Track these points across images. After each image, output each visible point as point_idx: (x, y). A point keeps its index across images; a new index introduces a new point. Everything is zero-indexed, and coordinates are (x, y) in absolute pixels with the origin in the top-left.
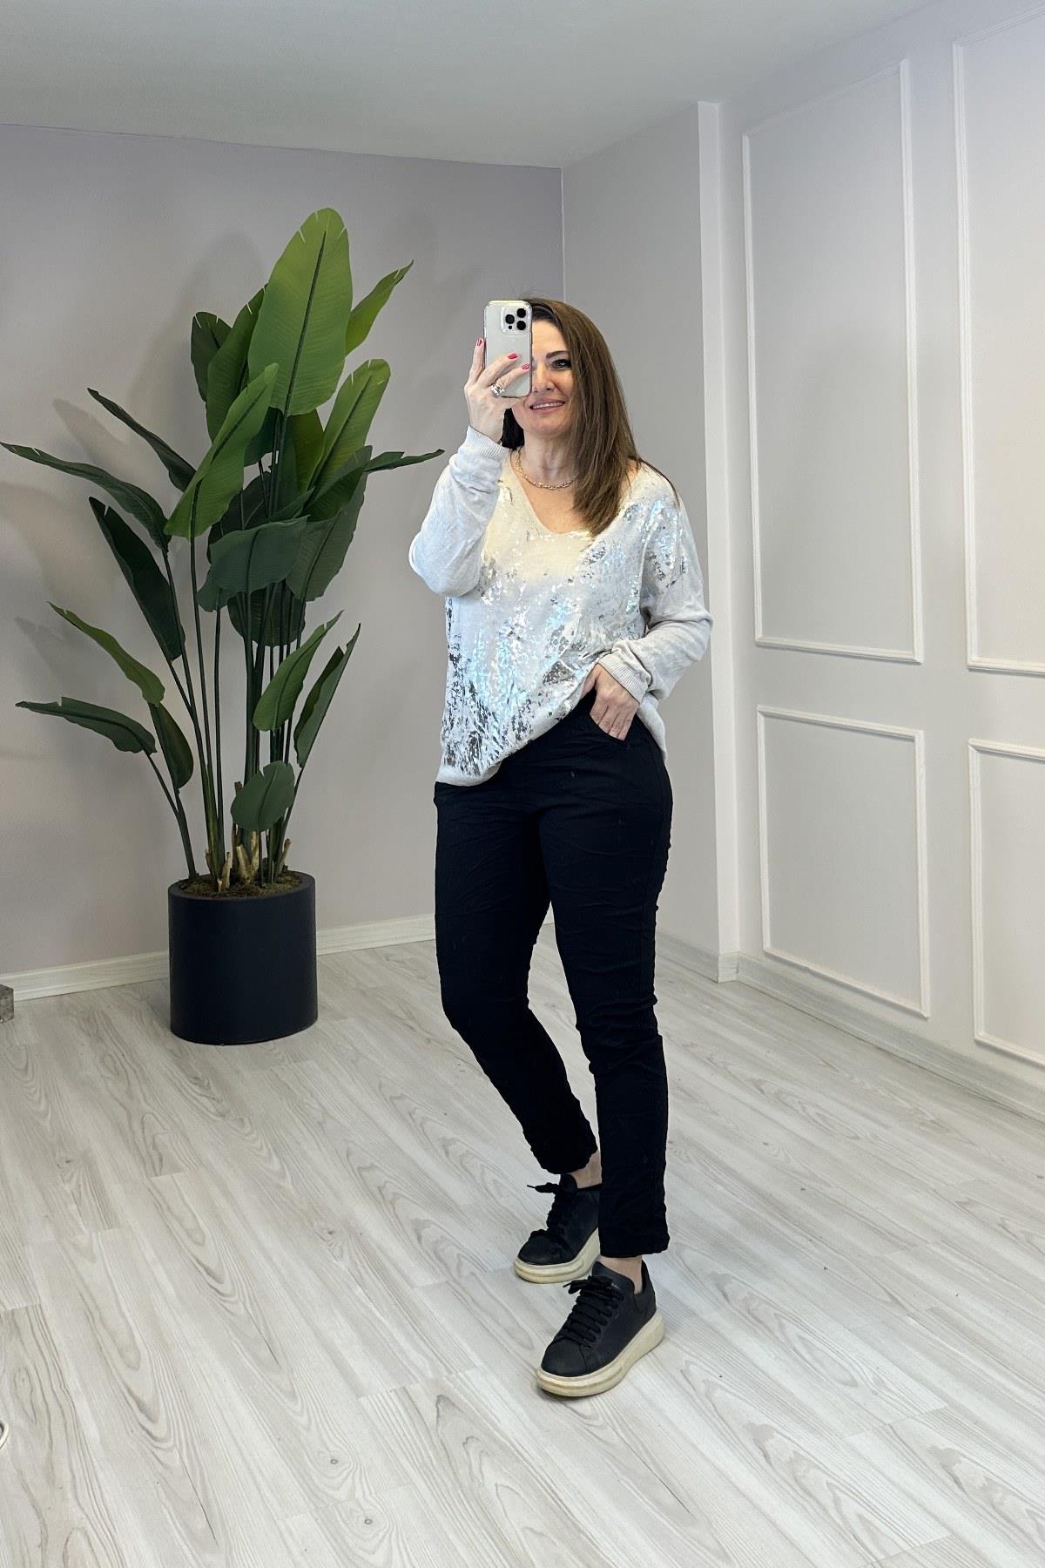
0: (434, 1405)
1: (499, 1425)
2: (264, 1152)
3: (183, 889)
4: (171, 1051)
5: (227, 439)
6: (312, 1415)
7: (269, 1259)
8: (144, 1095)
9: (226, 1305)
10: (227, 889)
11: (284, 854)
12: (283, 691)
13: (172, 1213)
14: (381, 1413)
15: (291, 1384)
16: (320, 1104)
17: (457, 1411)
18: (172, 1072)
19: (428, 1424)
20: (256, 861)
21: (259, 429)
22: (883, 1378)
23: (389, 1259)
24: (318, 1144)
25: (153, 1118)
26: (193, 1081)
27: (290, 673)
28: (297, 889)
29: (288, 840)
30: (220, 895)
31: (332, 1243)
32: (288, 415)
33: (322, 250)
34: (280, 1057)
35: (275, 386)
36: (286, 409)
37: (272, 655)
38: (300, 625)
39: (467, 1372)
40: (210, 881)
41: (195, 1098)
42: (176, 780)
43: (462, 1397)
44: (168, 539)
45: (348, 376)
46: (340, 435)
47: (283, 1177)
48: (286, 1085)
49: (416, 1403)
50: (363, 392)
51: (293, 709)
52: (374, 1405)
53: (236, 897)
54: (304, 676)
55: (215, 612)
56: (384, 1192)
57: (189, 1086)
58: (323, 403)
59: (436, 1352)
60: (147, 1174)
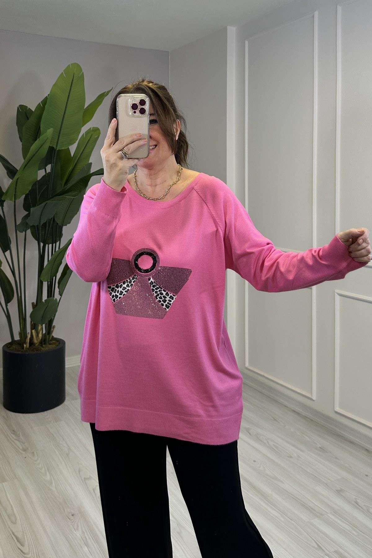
2: (43, 469)
3: (8, 348)
4: (4, 417)
5: (30, 160)
10: (28, 349)
11: (52, 331)
12: (52, 266)
13: (2, 505)
16: (67, 445)
18: (3, 428)
20: (40, 335)
21: (45, 155)
24: (66, 466)
26: (13, 432)
27: (56, 258)
28: (58, 347)
29: (54, 326)
30: (25, 351)
32: (57, 150)
33: (73, 80)
34: (49, 420)
35: (52, 137)
36: (57, 146)
37: (48, 248)
38: (61, 235)
42: (6, 301)
44: (4, 201)
45: (83, 134)
46: (79, 158)
47: (51, 483)
48: (52, 434)
50: (89, 140)
51: (57, 272)
53: (31, 352)
54: (63, 258)
55: (24, 232)
56: (96, 491)
57: (11, 435)
58: (73, 144)
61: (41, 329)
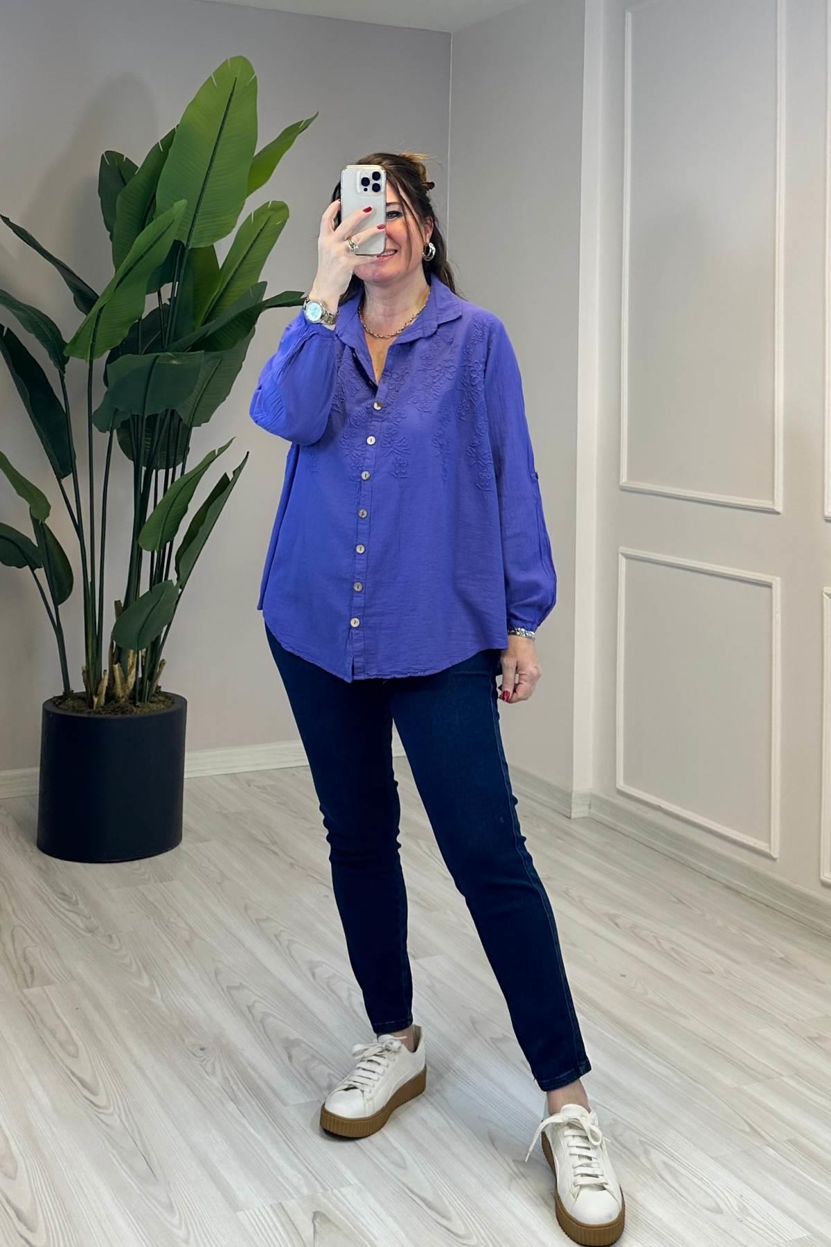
0: (311, 1219)
1: (373, 1239)
2: (134, 966)
3: (57, 706)
4: (39, 866)
5: (129, 271)
6: (190, 1228)
7: (142, 1072)
8: (13, 907)
10: (102, 707)
11: (159, 674)
12: (168, 515)
13: (45, 1025)
14: (259, 1227)
15: (169, 1198)
16: (187, 924)
17: (335, 1228)
18: (39, 886)
19: (304, 1237)
20: (131, 680)
21: (162, 260)
22: (746, 1205)
23: (260, 1076)
24: (186, 962)
25: (24, 932)
26: (61, 896)
27: (175, 499)
28: (171, 710)
29: (163, 660)
30: (95, 712)
31: (204, 1060)
32: (190, 248)
33: (232, 94)
34: (147, 876)
35: (181, 221)
36: (188, 242)
37: (158, 479)
38: (186, 450)
39: (342, 1189)
40: (86, 698)
41: (64, 914)
42: (57, 595)
43: (338, 1213)
44: (66, 360)
45: (249, 214)
46: (237, 269)
47: (153, 993)
48: (152, 904)
49: (292, 1219)
50: (261, 230)
51: (175, 535)
52: (252, 1220)
53: (109, 715)
54: (190, 500)
55: (108, 433)
56: (253, 1011)
57: (56, 901)
58: (225, 236)
59: (310, 1169)
60: (19, 987)
61: (133, 664)
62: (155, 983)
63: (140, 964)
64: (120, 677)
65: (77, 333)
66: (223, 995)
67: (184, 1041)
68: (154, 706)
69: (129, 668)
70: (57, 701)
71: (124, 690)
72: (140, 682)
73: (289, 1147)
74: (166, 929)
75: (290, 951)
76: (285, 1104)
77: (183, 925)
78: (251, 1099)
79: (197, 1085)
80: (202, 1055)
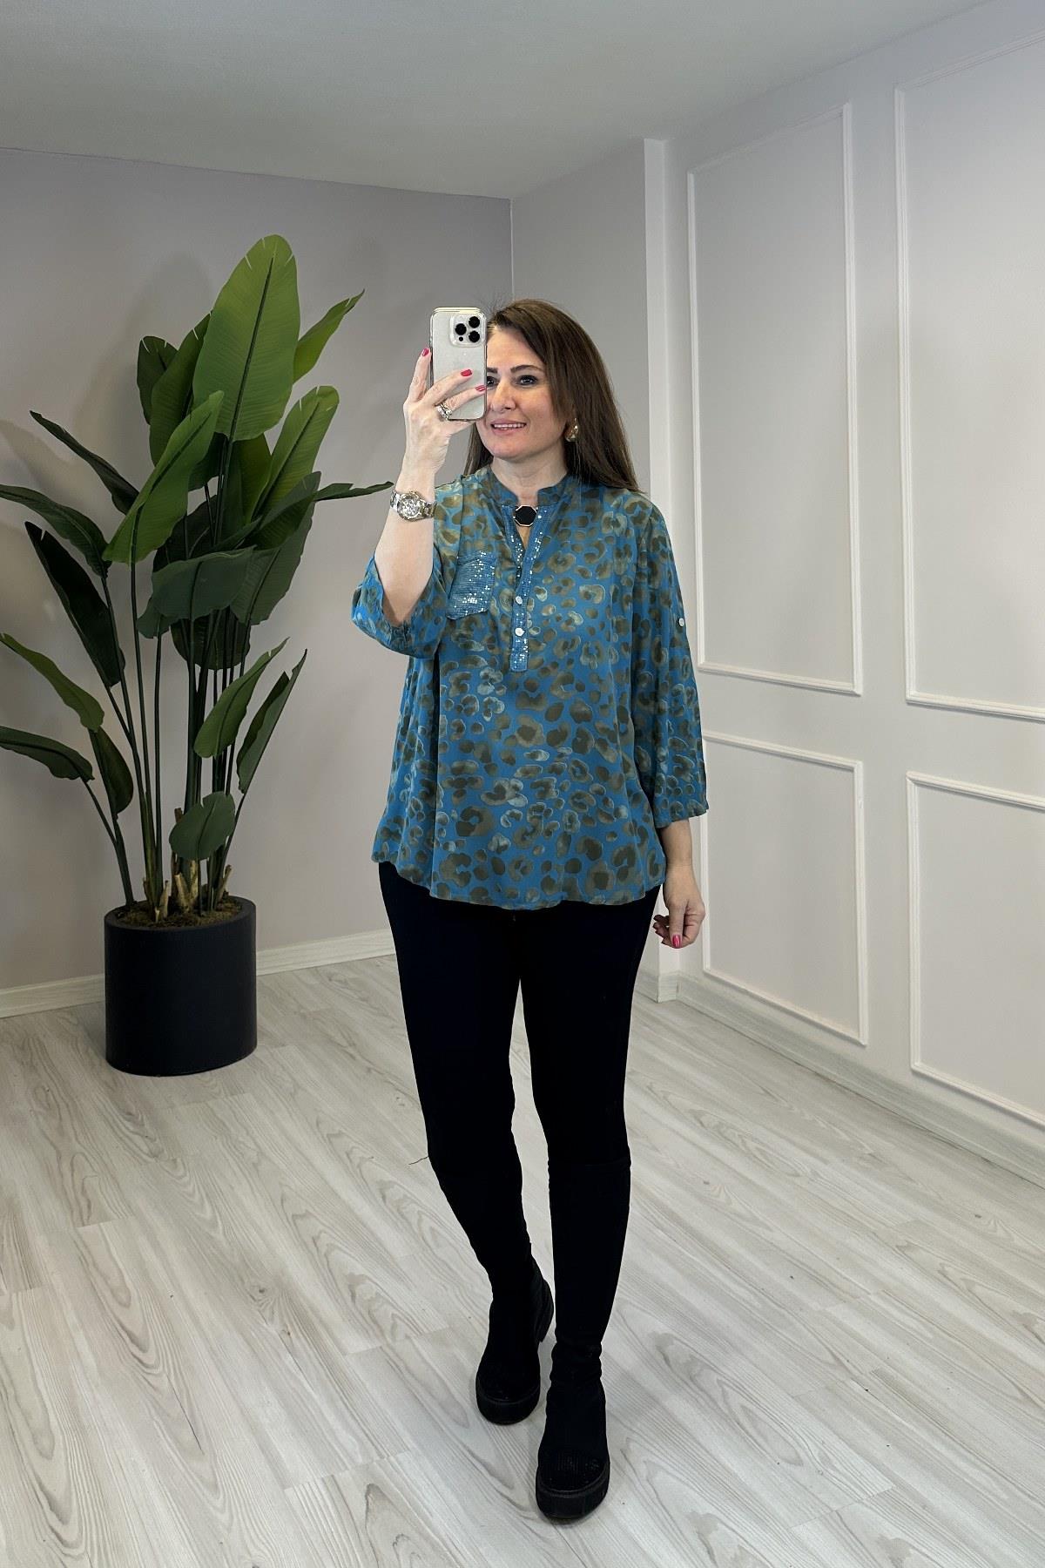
0: (361, 1496)
1: (431, 1519)
2: (196, 1199)
3: (118, 918)
4: (106, 1083)
5: (169, 467)
6: (234, 1511)
7: (196, 1322)
8: (75, 1132)
9: (150, 1378)
10: (165, 919)
11: (224, 881)
12: (225, 718)
13: (97, 1269)
14: (308, 1508)
15: (214, 1475)
16: (256, 1143)
17: (387, 1503)
18: (104, 1106)
19: (355, 1519)
20: (195, 889)
21: (204, 455)
22: (829, 1454)
23: (321, 1321)
24: (252, 1189)
25: (83, 1159)
26: (126, 1116)
27: (233, 700)
28: (237, 917)
29: (229, 866)
30: (158, 925)
31: (261, 1306)
32: (234, 441)
33: (268, 277)
34: (216, 1090)
35: (221, 411)
36: (232, 432)
37: (214, 677)
38: (244, 648)
39: (399, 1456)
40: (148, 908)
41: (130, 1139)
42: (115, 806)
43: (393, 1485)
44: (108, 564)
45: (296, 402)
46: (288, 457)
47: (214, 1225)
48: (221, 1121)
49: (345, 1495)
50: (311, 418)
51: (236, 735)
52: (301, 1498)
53: (173, 927)
54: (249, 701)
55: (156, 638)
56: (318, 1244)
57: (122, 1123)
58: (270, 428)
59: (367, 1432)
60: (74, 1224)
61: (196, 872)
62: (217, 1214)
63: (204, 1195)
64: (184, 887)
65: (118, 532)
66: (287, 1224)
67: (242, 1280)
68: (219, 915)
69: (192, 876)
70: (118, 913)
71: (187, 899)
72: (204, 890)
73: (346, 1405)
74: (234, 1150)
75: (360, 1171)
76: (344, 1354)
77: (253, 1146)
78: (307, 1346)
79: (253, 1334)
80: (260, 1298)
